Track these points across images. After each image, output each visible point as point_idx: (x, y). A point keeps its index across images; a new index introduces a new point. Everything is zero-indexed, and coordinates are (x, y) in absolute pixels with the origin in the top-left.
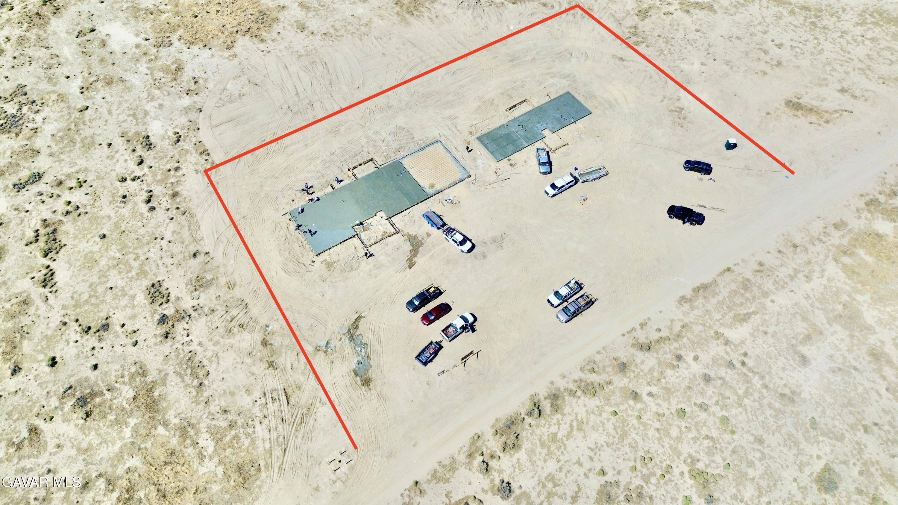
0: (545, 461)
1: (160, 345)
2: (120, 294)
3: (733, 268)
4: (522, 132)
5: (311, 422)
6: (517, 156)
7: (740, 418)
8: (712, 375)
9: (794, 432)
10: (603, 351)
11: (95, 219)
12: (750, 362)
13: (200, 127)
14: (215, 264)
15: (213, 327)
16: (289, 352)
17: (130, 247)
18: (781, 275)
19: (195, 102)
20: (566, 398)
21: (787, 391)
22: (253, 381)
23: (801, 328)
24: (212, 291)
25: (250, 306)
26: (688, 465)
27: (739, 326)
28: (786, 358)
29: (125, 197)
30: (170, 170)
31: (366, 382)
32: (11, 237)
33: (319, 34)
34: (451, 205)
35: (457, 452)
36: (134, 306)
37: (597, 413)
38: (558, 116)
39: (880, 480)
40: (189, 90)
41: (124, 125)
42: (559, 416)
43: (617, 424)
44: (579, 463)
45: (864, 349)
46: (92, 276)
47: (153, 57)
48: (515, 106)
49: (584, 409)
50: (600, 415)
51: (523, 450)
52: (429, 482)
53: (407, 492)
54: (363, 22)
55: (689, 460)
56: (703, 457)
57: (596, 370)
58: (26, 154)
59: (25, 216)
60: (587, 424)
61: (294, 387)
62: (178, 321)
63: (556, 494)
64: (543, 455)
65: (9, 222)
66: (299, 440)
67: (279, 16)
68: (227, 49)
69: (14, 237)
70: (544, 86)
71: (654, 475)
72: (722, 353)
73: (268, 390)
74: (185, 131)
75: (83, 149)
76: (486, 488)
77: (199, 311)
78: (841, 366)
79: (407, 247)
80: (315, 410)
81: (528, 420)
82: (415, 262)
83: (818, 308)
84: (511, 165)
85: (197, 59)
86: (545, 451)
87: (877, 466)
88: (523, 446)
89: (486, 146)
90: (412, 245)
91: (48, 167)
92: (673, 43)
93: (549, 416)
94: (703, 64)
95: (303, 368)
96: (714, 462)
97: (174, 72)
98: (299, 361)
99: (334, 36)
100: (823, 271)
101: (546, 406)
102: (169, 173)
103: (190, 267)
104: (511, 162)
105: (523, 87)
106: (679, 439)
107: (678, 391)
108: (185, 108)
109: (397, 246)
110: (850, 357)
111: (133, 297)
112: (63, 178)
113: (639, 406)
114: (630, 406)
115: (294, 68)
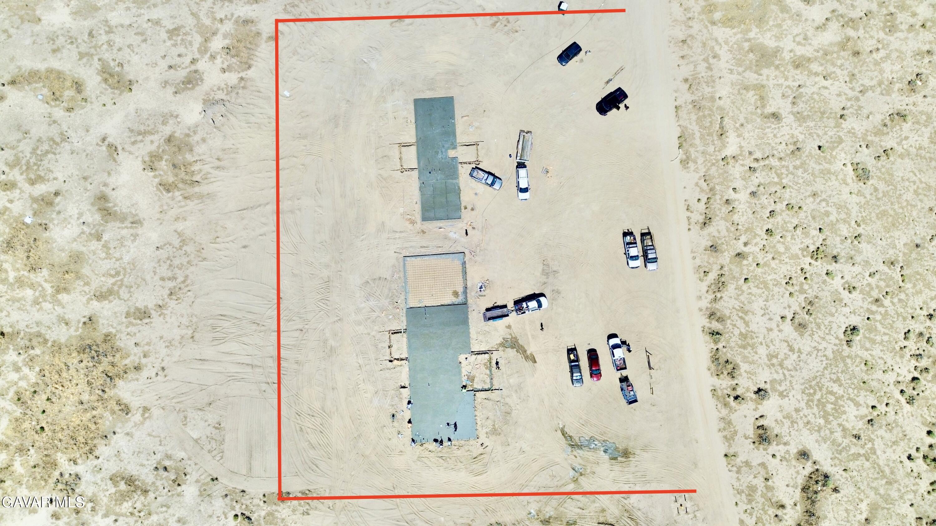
0: (756, 353)
3: (677, 104)
4: (440, 176)
5: (639, 514)
6: (464, 198)
7: (794, 195)
8: (754, 189)
9: (821, 167)
10: (695, 255)
12: (758, 155)
13: (241, 488)
16: (566, 505)
18: (703, 74)
19: (197, 481)
20: (717, 307)
21: (792, 148)
23: (751, 96)
25: (501, 521)
26: (807, 256)
27: (727, 140)
28: (768, 127)
31: (626, 454)
33: (167, 300)
34: (488, 289)
35: (718, 413)
37: (740, 292)
39: (877, 139)
40: (174, 481)
42: (729, 322)
43: (756, 284)
44: (770, 330)
45: (790, 67)
47: (90, 505)
48: (401, 160)
49: (733, 300)
50: (743, 292)
51: (740, 363)
52: (730, 446)
53: (729, 466)
54: (176, 242)
55: (805, 253)
56: (808, 241)
57: (707, 270)
60: (745, 305)
61: (601, 514)
63: (782, 360)
64: (751, 351)
67: (104, 331)
68: (127, 414)
70: (391, 117)
71: (802, 284)
72: (742, 169)
74: (238, 506)
76: (754, 407)
78: (794, 95)
79: (511, 353)
80: (630, 507)
81: (720, 346)
82: (531, 354)
83: (744, 72)
84: (472, 210)
85: (123, 455)
86: (749, 348)
87: (869, 133)
88: (738, 362)
89: (437, 219)
90: (513, 348)
93: (725, 328)
95: (588, 501)
96: (813, 237)
97: (132, 488)
98: (578, 501)
99: (182, 286)
100: (716, 40)
101: (716, 326)
104: (469, 207)
105: (380, 137)
106: (787, 249)
107: (753, 223)
108: (201, 495)
109: (507, 362)
110: (790, 83)
113: (750, 259)
114: (747, 265)
115: (209, 352)
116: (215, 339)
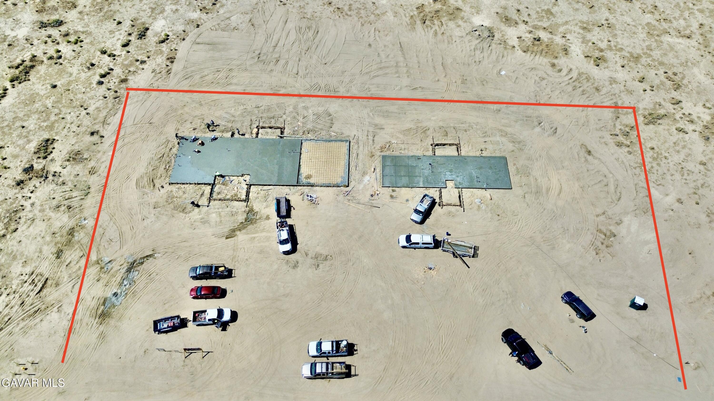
1: (10, 188)
2: (24, 134)
4: (427, 172)
5: (38, 320)
6: (404, 190)
11: (61, 72)
13: (187, 39)
14: (99, 148)
15: (53, 197)
16: (78, 251)
17: (61, 104)
19: (200, 18)
22: (35, 257)
24: (78, 168)
25: (89, 196)
29: (93, 65)
30: (137, 61)
31: (104, 315)
32: (8, 57)
33: (335, 7)
34: (309, 203)
36: (24, 148)
38: (474, 174)
40: (204, 8)
41: (142, 13)
46: (22, 111)
48: (444, 145)
58: (68, 5)
59: (28, 47)
61: (55, 282)
62: (37, 177)
65: (16, 46)
66: (17, 329)
69: (9, 58)
70: (487, 139)
73: (38, 271)
74: (174, 37)
75: (101, 18)
77: (56, 179)
79: (241, 218)
80: (49, 312)
82: (235, 236)
84: (392, 197)
89: (384, 167)
90: (246, 219)
91: (71, 19)
92: (662, 163)
94: (680, 201)
95: (74, 270)
98: (78, 262)
99: (344, 14)
102: (135, 62)
103: (82, 141)
104: (394, 194)
105: (466, 131)
108: (190, 20)
109: (234, 213)
111: (29, 141)
112: (71, 32)
115: (290, 25)
116: (300, 28)
